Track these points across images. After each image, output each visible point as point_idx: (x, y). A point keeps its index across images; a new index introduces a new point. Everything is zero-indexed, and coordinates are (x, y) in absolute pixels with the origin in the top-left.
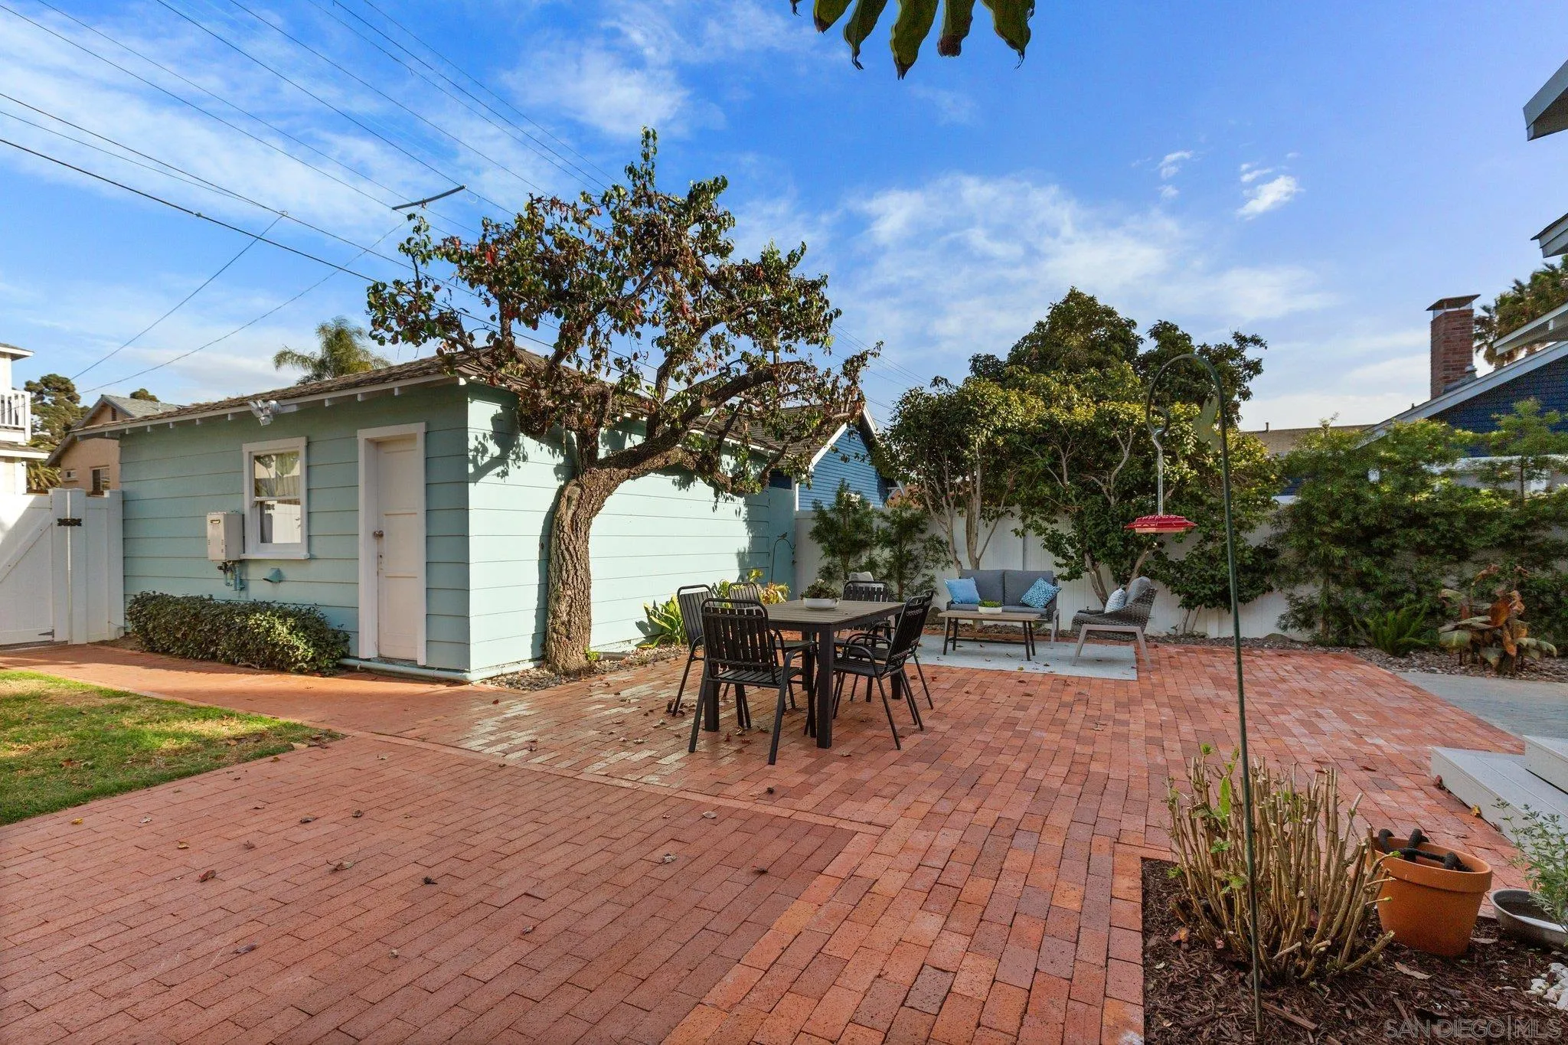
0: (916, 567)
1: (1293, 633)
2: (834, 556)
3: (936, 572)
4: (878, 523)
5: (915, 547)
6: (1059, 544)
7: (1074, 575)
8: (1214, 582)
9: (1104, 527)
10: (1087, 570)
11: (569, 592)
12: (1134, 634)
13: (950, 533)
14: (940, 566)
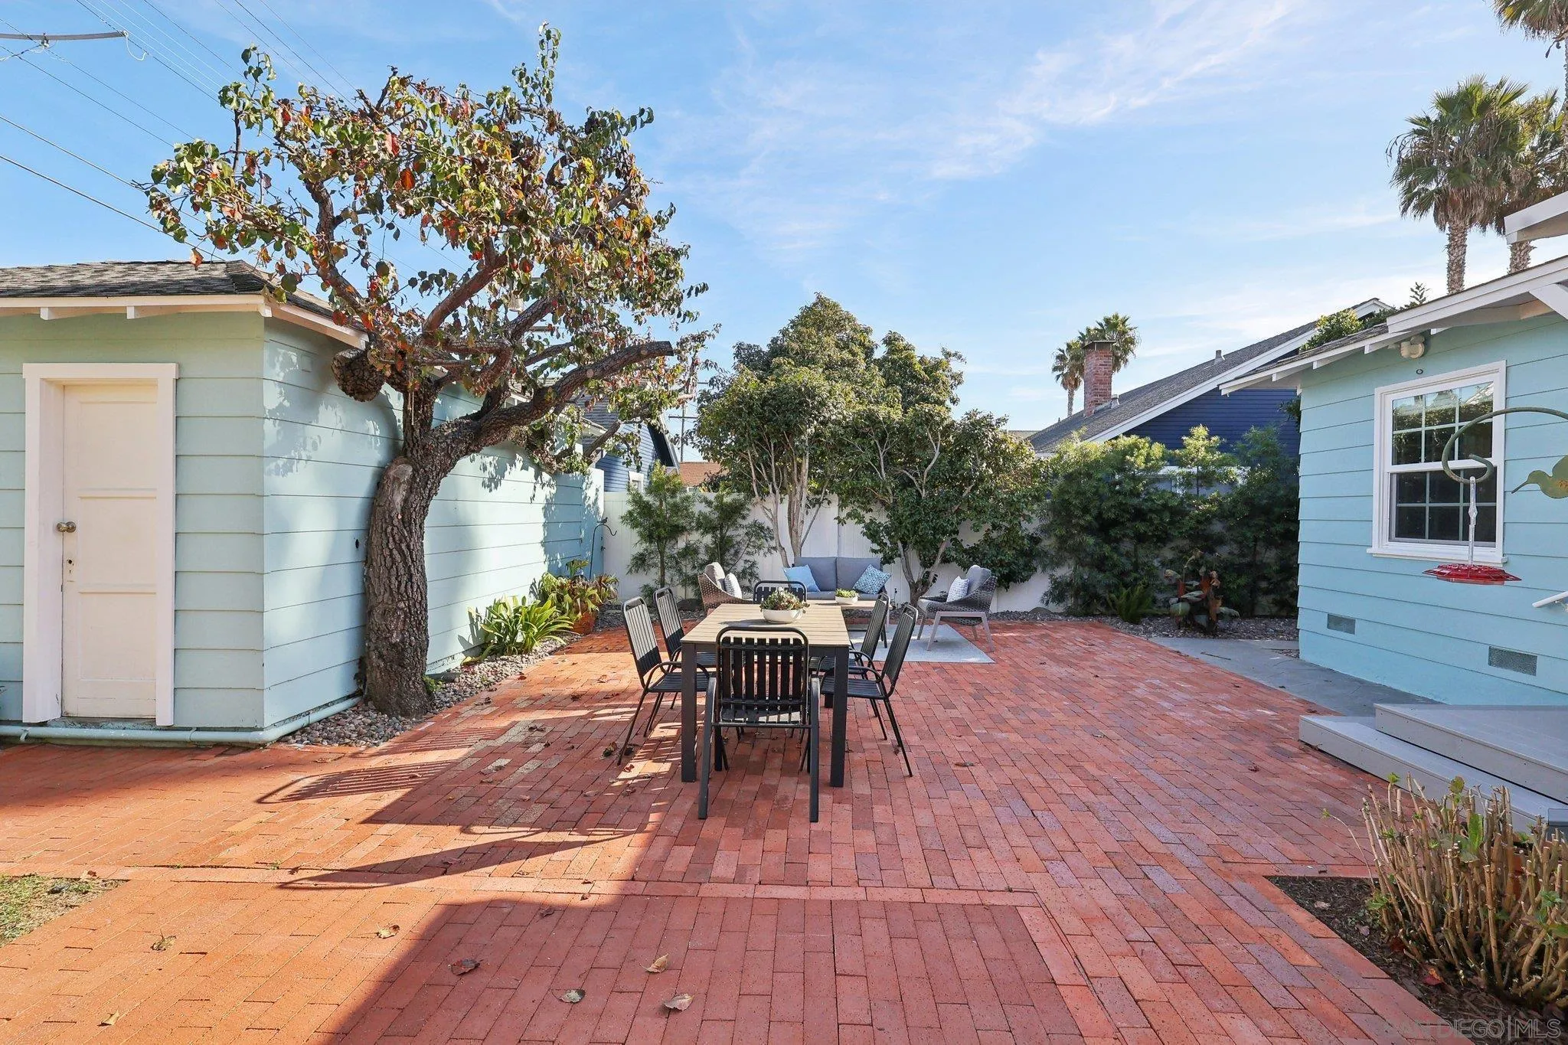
0: (736, 553)
1: (1053, 607)
2: (651, 542)
3: (758, 558)
4: (698, 508)
5: (737, 533)
6: (877, 532)
7: (887, 560)
8: (1002, 566)
9: (917, 517)
10: (900, 556)
11: (402, 605)
12: (979, 619)
13: (774, 520)
14: (762, 552)
